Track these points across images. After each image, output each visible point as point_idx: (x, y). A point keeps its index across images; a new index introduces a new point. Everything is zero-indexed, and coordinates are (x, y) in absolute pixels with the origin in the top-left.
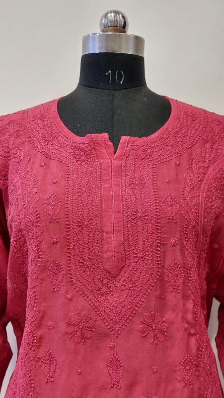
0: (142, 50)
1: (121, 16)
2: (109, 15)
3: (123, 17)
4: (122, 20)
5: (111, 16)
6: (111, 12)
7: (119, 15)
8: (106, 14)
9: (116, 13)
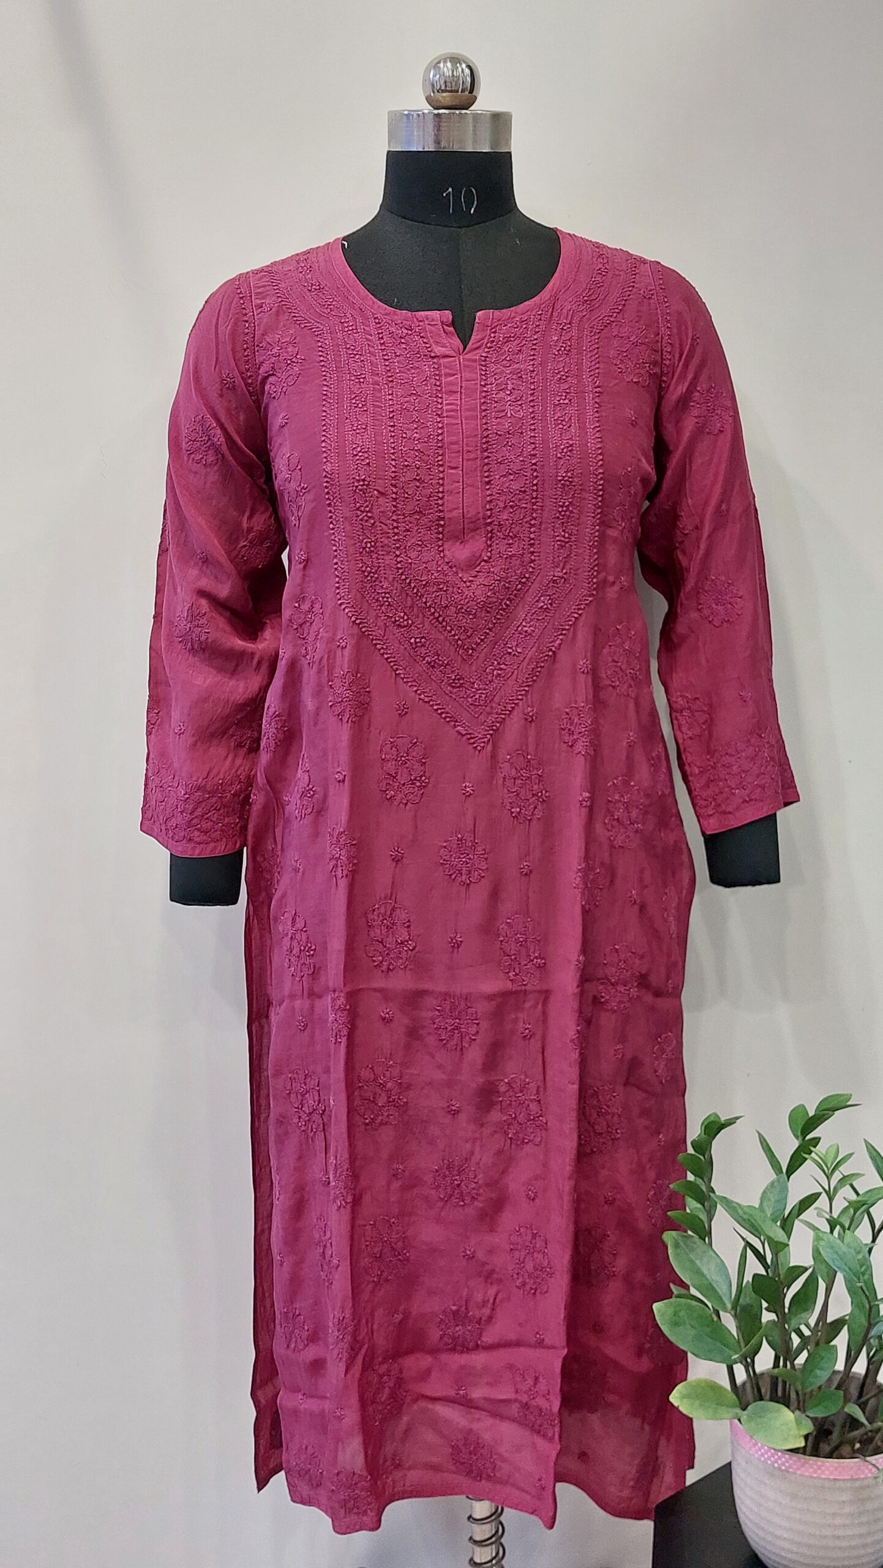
0: (508, 141)
1: (464, 66)
2: (442, 65)
3: (469, 67)
4: (467, 71)
5: (447, 68)
6: (445, 62)
7: (461, 64)
8: (436, 66)
9: (455, 60)
